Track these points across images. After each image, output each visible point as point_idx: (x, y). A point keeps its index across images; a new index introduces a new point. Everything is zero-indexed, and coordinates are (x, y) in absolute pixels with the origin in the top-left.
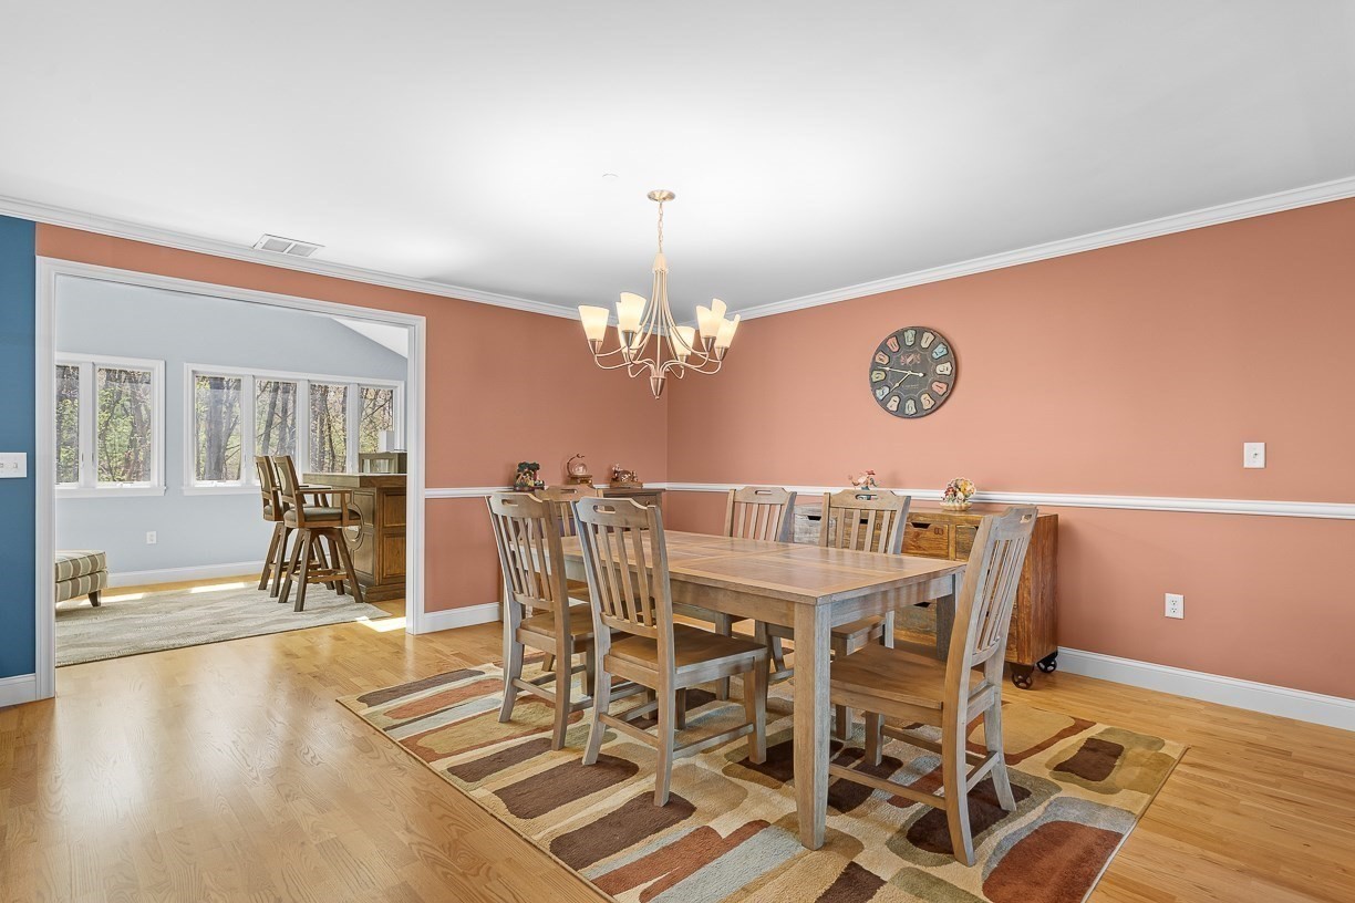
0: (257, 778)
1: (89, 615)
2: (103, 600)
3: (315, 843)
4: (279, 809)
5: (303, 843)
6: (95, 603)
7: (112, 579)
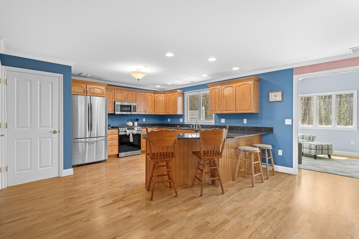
0: (308, 213)
1: (326, 160)
2: (332, 157)
3: (299, 235)
4: (303, 222)
5: (296, 233)
6: (330, 158)
7: (335, 152)
